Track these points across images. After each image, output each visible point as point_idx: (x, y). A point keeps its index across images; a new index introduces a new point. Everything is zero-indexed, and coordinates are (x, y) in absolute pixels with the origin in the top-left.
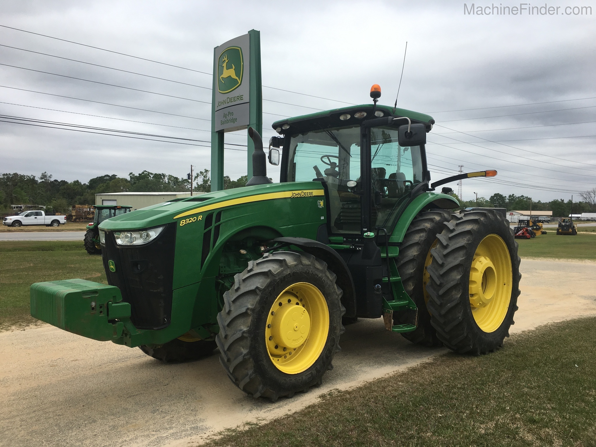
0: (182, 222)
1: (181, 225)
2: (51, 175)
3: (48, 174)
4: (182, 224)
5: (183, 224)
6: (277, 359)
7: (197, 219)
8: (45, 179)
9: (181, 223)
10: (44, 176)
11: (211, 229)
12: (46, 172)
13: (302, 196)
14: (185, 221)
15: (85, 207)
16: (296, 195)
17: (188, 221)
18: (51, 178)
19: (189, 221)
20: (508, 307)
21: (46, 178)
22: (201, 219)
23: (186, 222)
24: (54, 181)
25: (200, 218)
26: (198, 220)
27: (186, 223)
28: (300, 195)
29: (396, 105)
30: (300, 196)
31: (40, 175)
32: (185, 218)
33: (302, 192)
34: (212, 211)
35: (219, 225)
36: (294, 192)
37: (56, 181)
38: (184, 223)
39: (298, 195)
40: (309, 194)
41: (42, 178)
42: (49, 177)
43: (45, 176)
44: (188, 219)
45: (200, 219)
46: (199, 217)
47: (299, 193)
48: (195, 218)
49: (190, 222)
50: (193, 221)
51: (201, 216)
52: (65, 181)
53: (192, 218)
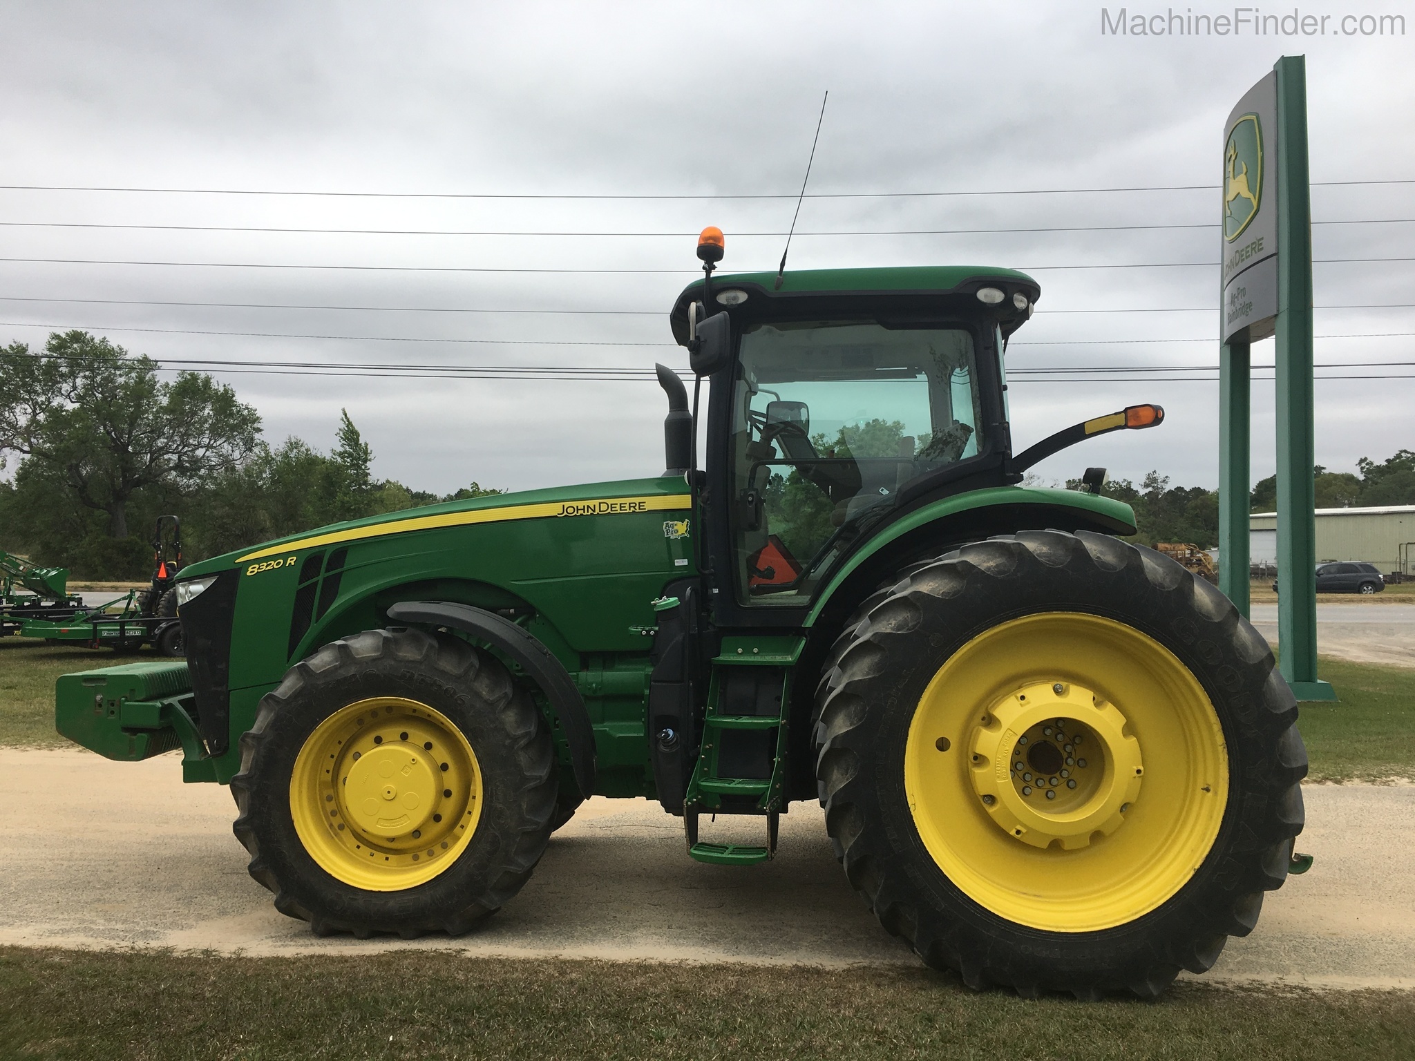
0: (252, 568)
1: (248, 574)
2: (1167, 477)
3: (1161, 475)
4: (251, 572)
5: (253, 571)
6: (385, 855)
7: (285, 562)
8: (1153, 487)
9: (250, 570)
10: (1151, 481)
11: (316, 583)
12: (1155, 471)
13: (600, 511)
14: (257, 566)
15: (1180, 548)
16: (578, 510)
17: (264, 567)
18: (1167, 483)
19: (266, 567)
20: (1197, 867)
21: (1155, 485)
22: (293, 564)
23: (259, 568)
24: (1175, 489)
25: (291, 561)
26: (287, 565)
27: (259, 571)
28: (594, 511)
29: (783, 264)
30: (590, 511)
31: (1143, 479)
32: (258, 561)
33: (600, 503)
34: (324, 549)
35: (339, 575)
36: (567, 504)
37: (1180, 489)
38: (256, 570)
39: (584, 509)
40: (630, 507)
41: (1146, 486)
42: (1164, 481)
43: (1155, 480)
44: (265, 564)
45: (290, 563)
46: (290, 559)
47: (588, 506)
48: (280, 562)
49: (269, 568)
50: (275, 567)
51: (295, 558)
52: (1199, 488)
53: (273, 562)
